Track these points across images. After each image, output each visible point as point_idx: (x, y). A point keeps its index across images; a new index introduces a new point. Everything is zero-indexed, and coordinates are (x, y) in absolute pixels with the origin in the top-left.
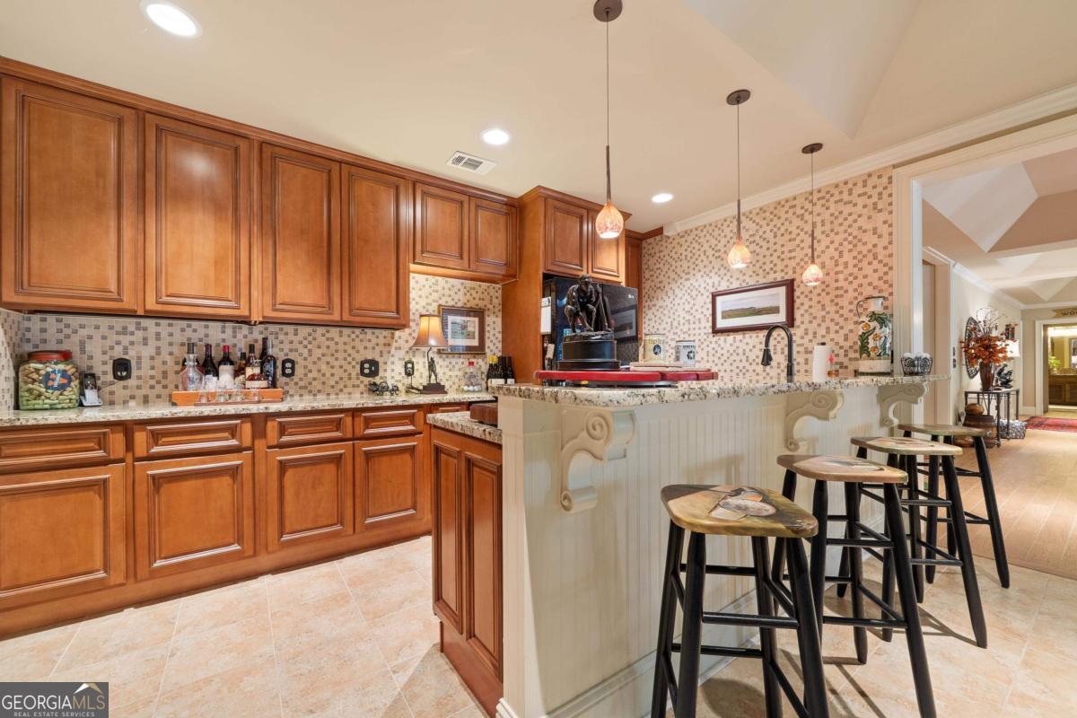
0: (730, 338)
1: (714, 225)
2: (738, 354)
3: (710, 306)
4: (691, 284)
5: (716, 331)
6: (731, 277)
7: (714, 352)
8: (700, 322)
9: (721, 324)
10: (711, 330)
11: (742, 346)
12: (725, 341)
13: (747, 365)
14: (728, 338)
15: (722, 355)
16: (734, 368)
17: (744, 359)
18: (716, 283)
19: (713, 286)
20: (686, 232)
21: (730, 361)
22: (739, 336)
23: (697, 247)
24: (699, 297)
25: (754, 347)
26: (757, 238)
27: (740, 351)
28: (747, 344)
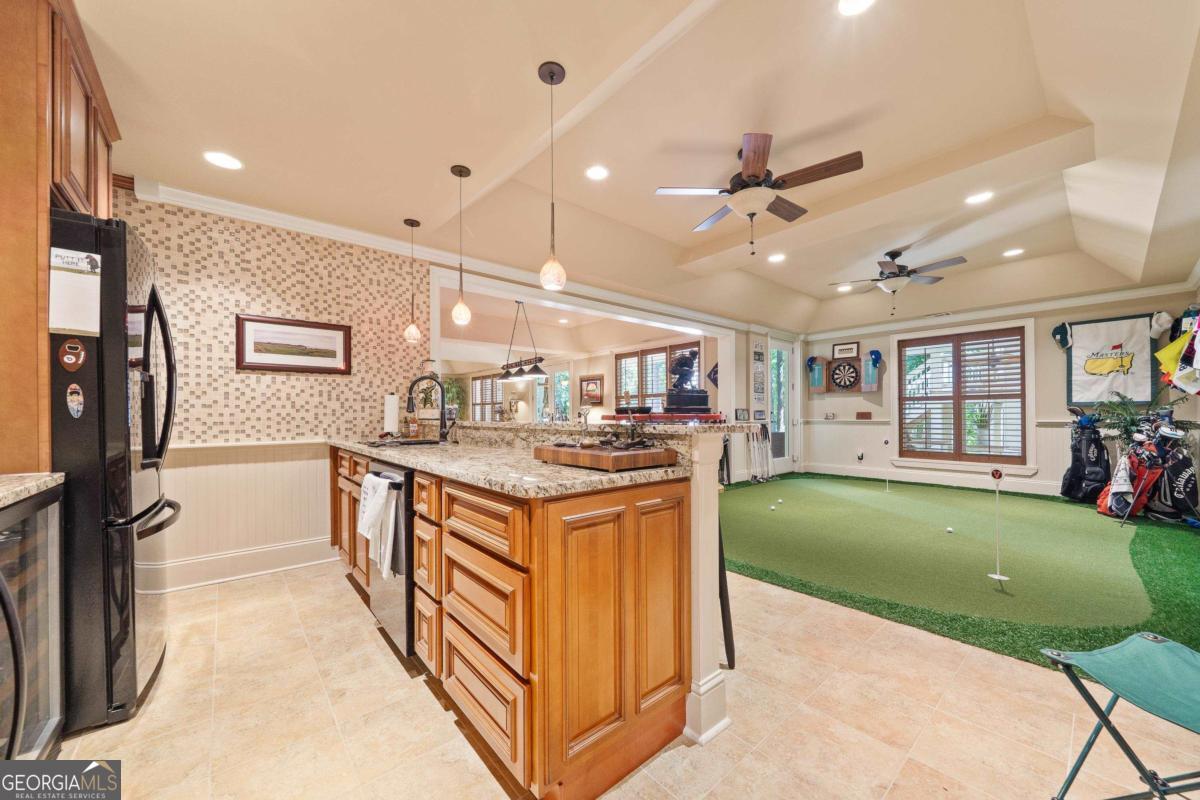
0: (267, 378)
1: (238, 225)
2: (279, 399)
3: (233, 332)
4: (192, 292)
5: (241, 365)
6: (269, 301)
7: (238, 394)
8: (210, 350)
9: (251, 357)
10: (234, 364)
11: (285, 389)
12: (258, 381)
13: (293, 412)
14: (263, 377)
15: (253, 398)
16: (273, 414)
17: (288, 405)
18: (243, 304)
19: (237, 306)
20: (180, 210)
21: (268, 405)
22: (281, 377)
23: (205, 241)
24: (209, 313)
25: (303, 391)
26: (307, 269)
27: (283, 395)
28: (293, 387)
